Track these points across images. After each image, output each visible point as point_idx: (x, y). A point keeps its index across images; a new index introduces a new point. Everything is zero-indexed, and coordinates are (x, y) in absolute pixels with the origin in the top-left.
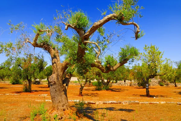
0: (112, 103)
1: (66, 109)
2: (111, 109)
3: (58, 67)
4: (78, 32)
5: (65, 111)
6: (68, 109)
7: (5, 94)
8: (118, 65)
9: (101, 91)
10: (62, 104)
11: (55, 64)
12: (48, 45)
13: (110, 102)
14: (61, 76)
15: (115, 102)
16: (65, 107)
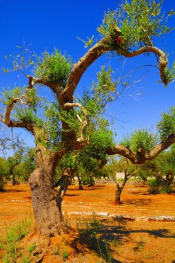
0: (165, 220)
1: (56, 235)
2: (158, 233)
3: (44, 158)
4: (54, 90)
5: (54, 238)
6: (59, 234)
7: (10, 201)
8: (158, 147)
9: (157, 195)
10: (49, 223)
11: (39, 153)
12: (31, 122)
13: (162, 217)
14: (48, 172)
15: (171, 218)
16: (53, 230)
